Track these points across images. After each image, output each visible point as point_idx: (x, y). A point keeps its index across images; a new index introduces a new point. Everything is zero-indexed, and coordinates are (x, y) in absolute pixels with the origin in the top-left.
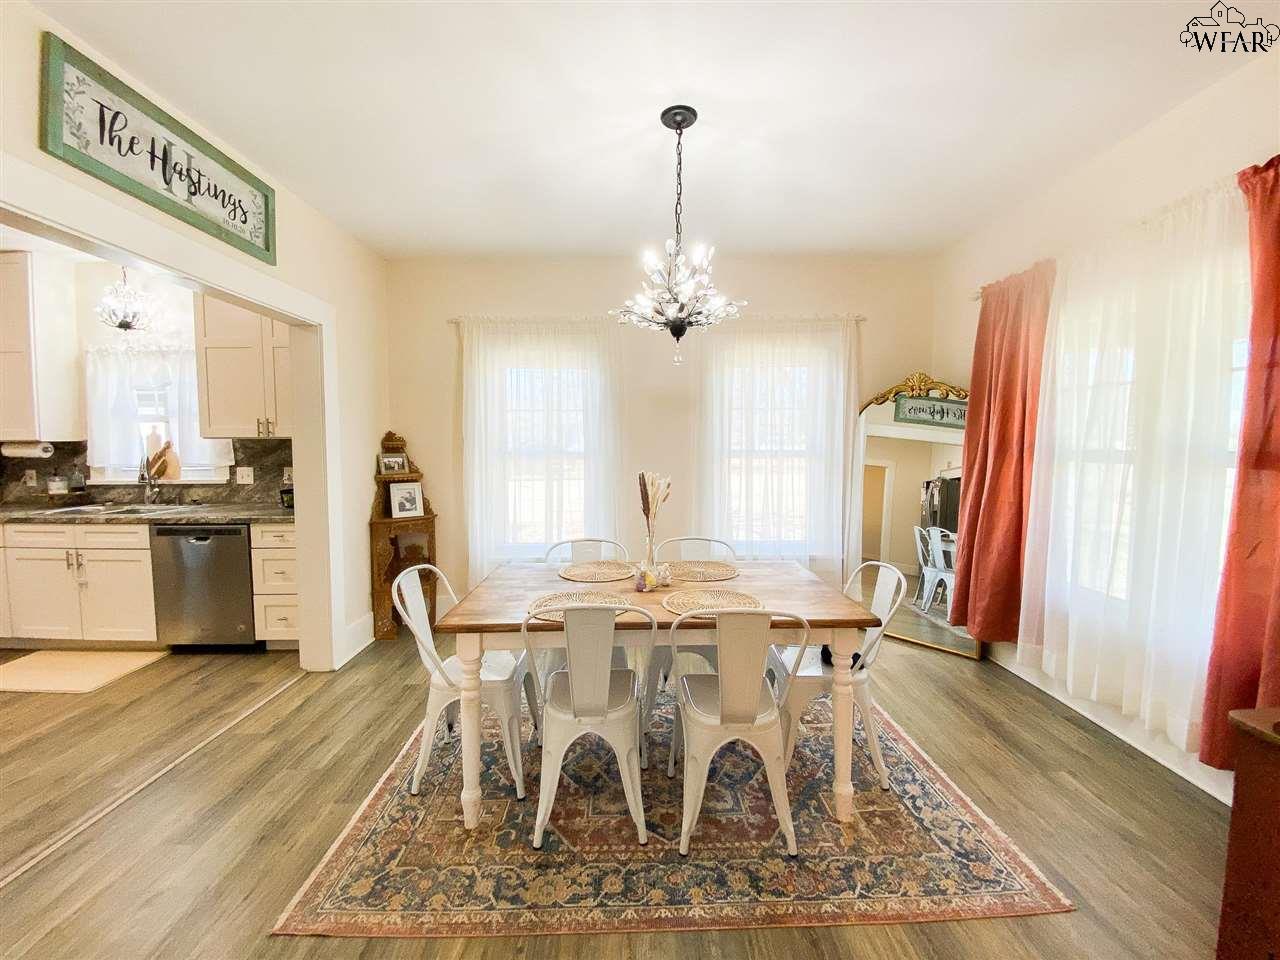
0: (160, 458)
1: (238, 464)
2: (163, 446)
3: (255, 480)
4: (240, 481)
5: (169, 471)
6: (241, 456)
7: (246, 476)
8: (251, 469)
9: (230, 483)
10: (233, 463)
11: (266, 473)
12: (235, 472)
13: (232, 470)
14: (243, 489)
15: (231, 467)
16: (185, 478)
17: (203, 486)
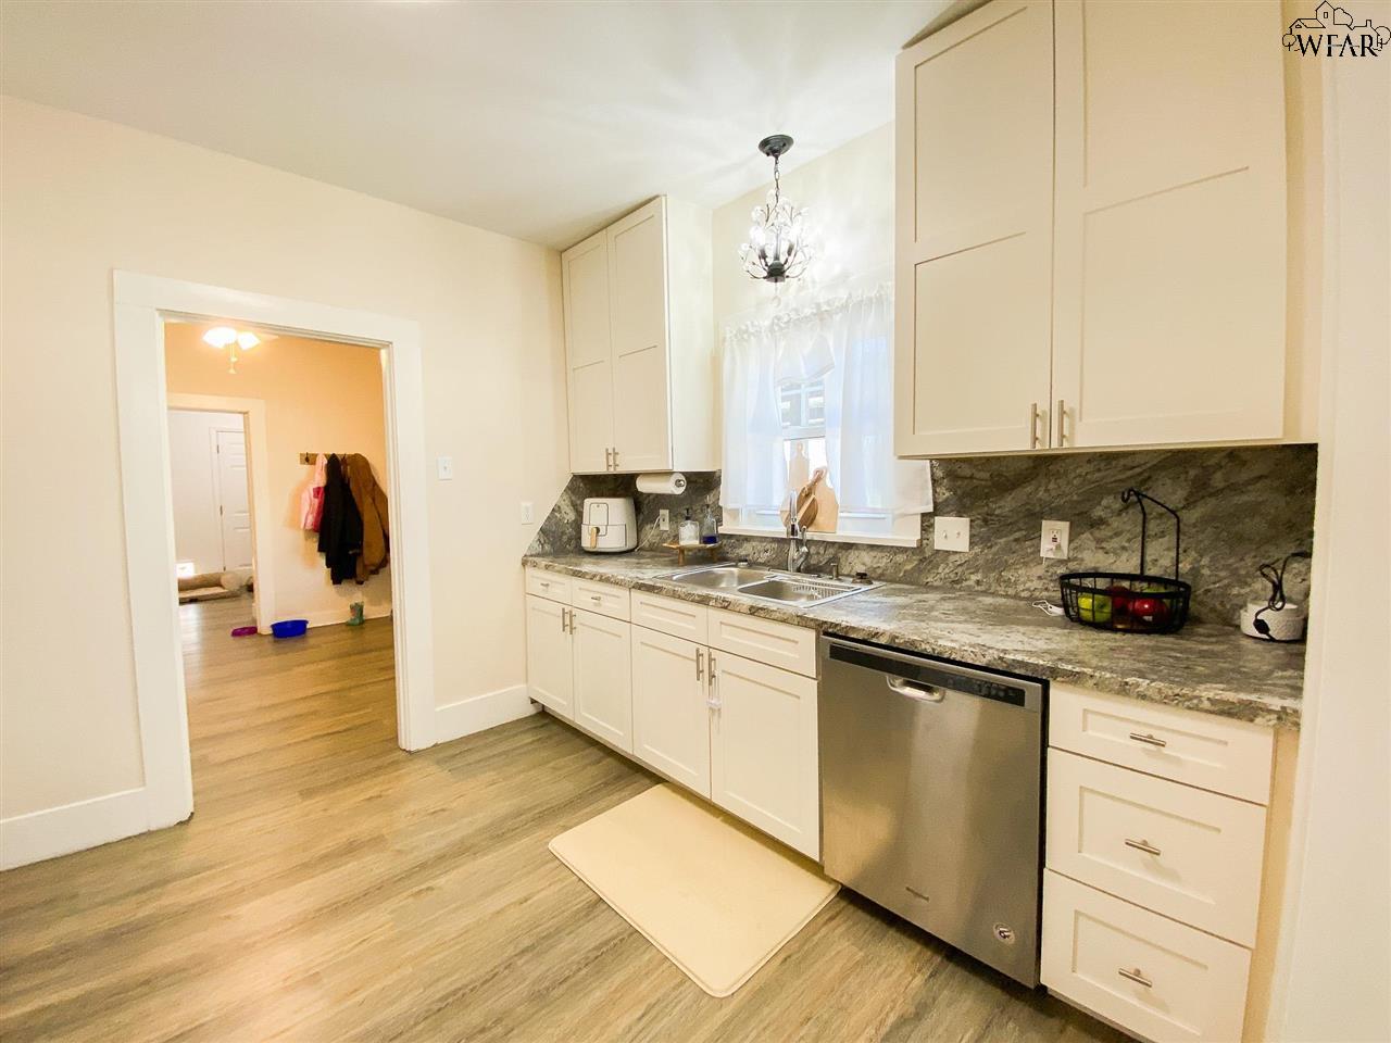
0: (807, 496)
1: (938, 510)
2: (811, 477)
3: (972, 544)
4: (940, 543)
5: (820, 519)
6: (944, 494)
7: (953, 534)
8: (965, 521)
9: (920, 548)
10: (930, 509)
11: (998, 533)
12: (932, 525)
13: (927, 521)
14: (945, 560)
15: (923, 515)
16: (844, 532)
17: (872, 547)
